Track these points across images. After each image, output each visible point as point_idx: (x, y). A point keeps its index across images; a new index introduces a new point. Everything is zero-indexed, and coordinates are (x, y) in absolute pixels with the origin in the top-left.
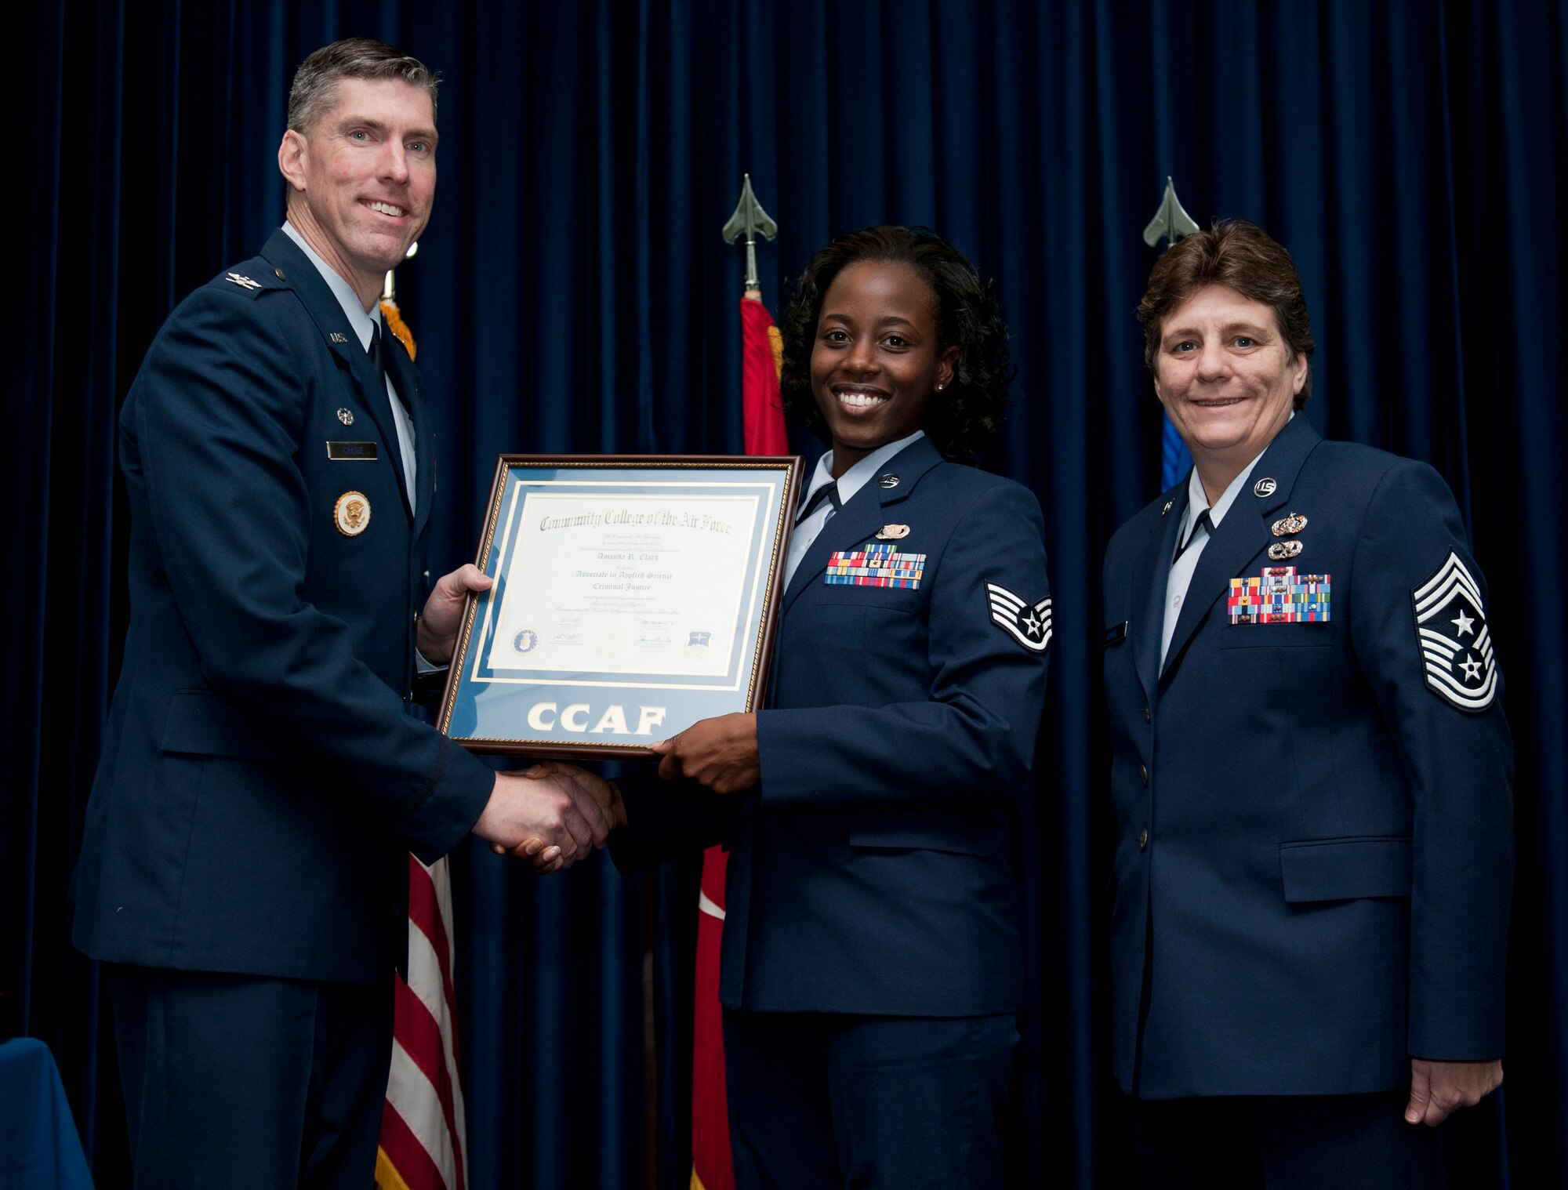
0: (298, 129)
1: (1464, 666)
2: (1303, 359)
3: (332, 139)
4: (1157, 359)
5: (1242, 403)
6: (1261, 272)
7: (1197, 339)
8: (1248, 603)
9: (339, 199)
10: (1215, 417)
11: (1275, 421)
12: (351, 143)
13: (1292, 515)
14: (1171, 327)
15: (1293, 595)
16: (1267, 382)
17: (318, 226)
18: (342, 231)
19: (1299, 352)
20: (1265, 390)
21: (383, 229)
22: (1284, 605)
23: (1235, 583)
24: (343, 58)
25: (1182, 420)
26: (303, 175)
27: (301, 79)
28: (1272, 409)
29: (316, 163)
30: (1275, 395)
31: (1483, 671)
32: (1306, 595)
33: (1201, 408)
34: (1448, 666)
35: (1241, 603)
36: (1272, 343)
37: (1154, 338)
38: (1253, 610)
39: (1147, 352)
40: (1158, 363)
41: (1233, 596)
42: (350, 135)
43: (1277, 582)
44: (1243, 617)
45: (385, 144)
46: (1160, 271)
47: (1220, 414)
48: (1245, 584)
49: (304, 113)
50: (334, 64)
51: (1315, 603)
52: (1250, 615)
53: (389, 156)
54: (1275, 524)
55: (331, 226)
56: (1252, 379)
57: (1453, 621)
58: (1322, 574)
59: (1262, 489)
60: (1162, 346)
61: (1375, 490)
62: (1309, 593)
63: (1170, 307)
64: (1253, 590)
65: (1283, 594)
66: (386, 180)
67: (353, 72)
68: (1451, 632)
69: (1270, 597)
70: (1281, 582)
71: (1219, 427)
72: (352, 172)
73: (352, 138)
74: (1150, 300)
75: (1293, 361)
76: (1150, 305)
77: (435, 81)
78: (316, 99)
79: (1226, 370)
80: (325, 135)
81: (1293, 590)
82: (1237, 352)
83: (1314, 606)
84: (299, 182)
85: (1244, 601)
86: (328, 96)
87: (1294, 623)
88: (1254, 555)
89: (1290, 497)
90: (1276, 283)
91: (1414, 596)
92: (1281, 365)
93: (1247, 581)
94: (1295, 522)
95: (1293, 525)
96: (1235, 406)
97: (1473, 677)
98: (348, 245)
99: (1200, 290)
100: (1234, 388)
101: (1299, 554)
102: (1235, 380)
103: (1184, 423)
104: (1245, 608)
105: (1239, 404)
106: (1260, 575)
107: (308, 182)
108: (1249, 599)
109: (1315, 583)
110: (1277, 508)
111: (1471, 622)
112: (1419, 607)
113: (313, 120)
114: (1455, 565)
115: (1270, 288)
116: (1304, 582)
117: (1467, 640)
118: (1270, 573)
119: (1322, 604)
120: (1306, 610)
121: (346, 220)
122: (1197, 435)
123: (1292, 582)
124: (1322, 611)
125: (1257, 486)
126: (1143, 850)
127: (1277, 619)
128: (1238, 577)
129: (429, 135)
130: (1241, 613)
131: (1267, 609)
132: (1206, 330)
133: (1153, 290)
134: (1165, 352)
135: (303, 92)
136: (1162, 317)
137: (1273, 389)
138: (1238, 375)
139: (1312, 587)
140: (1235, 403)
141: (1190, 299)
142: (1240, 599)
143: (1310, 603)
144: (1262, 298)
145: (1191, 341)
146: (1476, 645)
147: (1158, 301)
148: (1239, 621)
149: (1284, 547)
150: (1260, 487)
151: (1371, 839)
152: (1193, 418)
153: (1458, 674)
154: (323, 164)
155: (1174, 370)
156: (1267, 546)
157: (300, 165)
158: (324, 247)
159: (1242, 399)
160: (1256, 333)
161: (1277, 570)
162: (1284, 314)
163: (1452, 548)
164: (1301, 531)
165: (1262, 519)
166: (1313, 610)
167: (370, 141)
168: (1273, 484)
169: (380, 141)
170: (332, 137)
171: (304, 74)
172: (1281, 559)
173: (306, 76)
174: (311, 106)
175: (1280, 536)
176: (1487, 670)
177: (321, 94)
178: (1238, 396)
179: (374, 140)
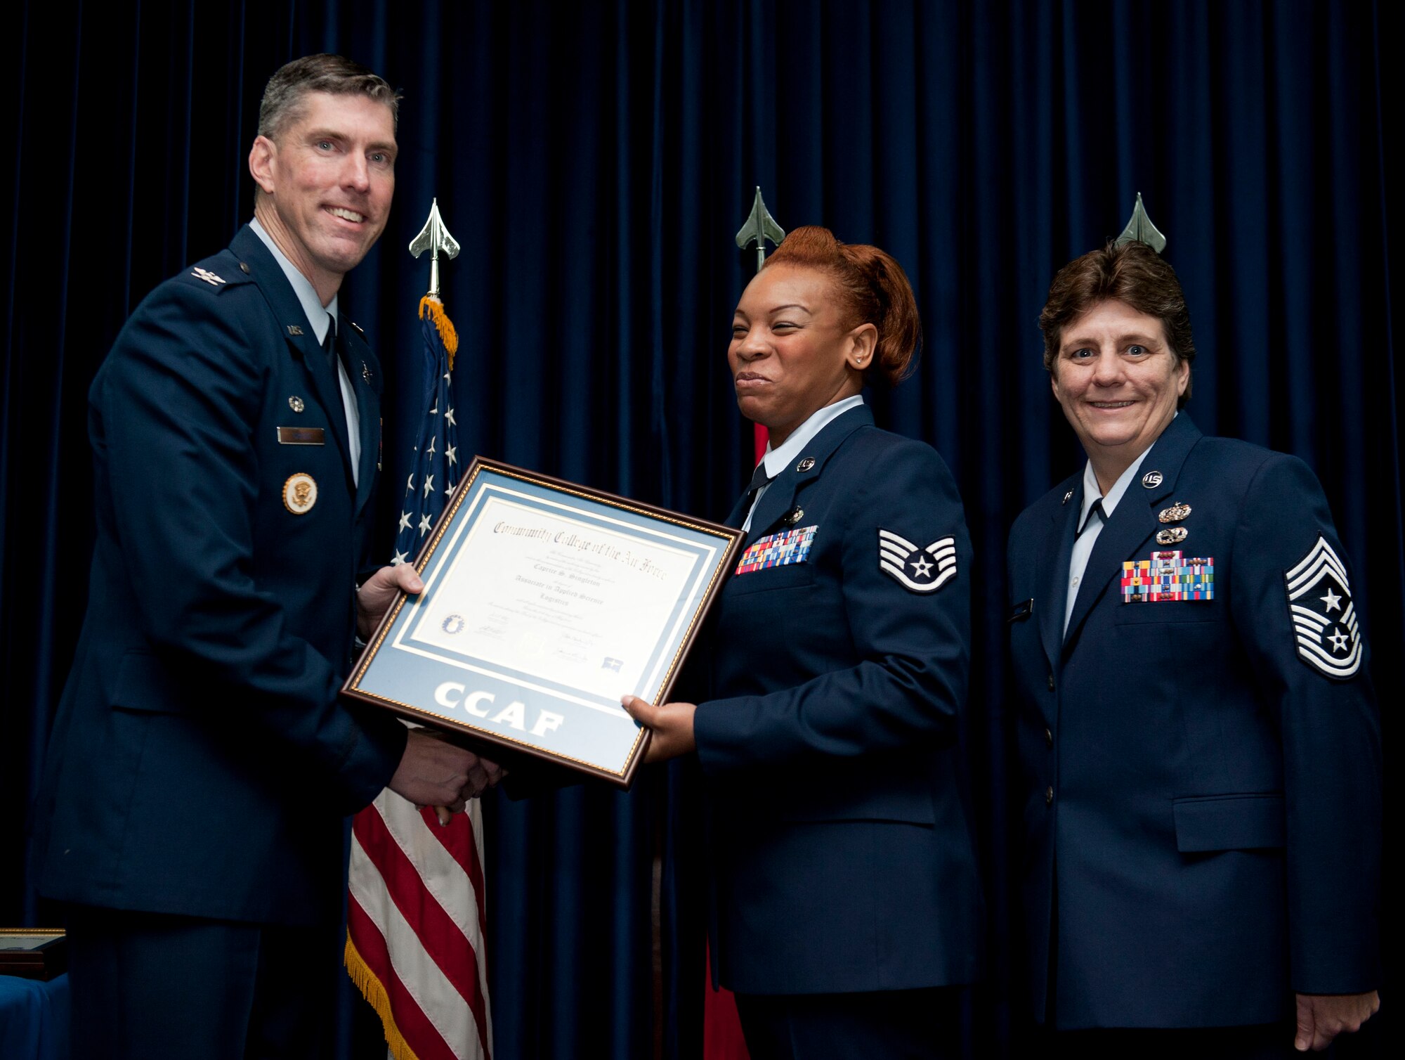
0: (268, 136)
1: (1332, 638)
2: (1186, 365)
4: (1056, 362)
5: (1134, 405)
6: (1152, 289)
7: (1094, 347)
8: (1140, 584)
9: (304, 204)
10: (1109, 418)
11: (1162, 420)
12: (318, 153)
13: (1177, 504)
14: (1071, 336)
15: (1180, 577)
16: (1157, 387)
17: (283, 226)
18: (306, 234)
19: (1183, 358)
20: (1155, 394)
21: (344, 234)
22: (1171, 585)
23: (1128, 566)
24: (313, 73)
25: (1079, 420)
26: (271, 179)
27: (272, 90)
28: (1160, 412)
29: (284, 169)
30: (1162, 398)
31: (1349, 643)
32: (1192, 576)
33: (1097, 409)
34: (1318, 638)
35: (1133, 584)
36: (1162, 351)
37: (1055, 343)
38: (1144, 590)
39: (1046, 357)
40: (1057, 366)
41: (1125, 576)
42: (316, 145)
43: (1165, 565)
44: (1135, 596)
45: (349, 155)
46: (1060, 286)
47: (1114, 415)
48: (1136, 567)
49: (275, 120)
50: (303, 78)
51: (1200, 583)
52: (1141, 594)
53: (352, 166)
54: (1161, 513)
55: (296, 228)
56: (1143, 384)
57: (1322, 598)
58: (1206, 557)
59: (1150, 481)
60: (1061, 353)
61: (1252, 480)
62: (1194, 574)
63: (1070, 318)
64: (1144, 573)
65: (1171, 575)
66: (349, 188)
67: (321, 87)
68: (1320, 608)
69: (1159, 578)
70: (1169, 564)
71: (1112, 426)
72: (317, 179)
73: (318, 148)
74: (1050, 311)
75: (1178, 368)
76: (1052, 316)
77: (396, 97)
78: (286, 110)
79: (1121, 376)
80: (294, 144)
81: (1179, 572)
82: (1130, 359)
83: (1199, 586)
84: (268, 185)
85: (1136, 582)
86: (296, 108)
87: (1181, 601)
88: (1144, 540)
89: (1174, 488)
90: (1165, 298)
91: (1286, 576)
92: (1167, 371)
93: (1138, 564)
94: (1180, 510)
95: (1178, 513)
96: (1128, 408)
97: (1340, 649)
98: (310, 247)
99: (1097, 305)
100: (1127, 392)
101: (1184, 539)
102: (1128, 384)
103: (1081, 422)
104: (1136, 588)
105: (1130, 407)
106: (1150, 558)
107: (276, 185)
108: (1140, 580)
109: (1199, 565)
110: (1164, 498)
111: (1338, 599)
112: (1291, 586)
113: (282, 128)
114: (1323, 549)
115: (1160, 303)
116: (1189, 565)
117: (1335, 615)
118: (1159, 557)
119: (1206, 584)
121: (309, 223)
122: (1092, 434)
123: (1179, 564)
124: (1206, 590)
125: (1145, 479)
126: (1049, 805)
127: (1166, 598)
128: (1129, 560)
129: (389, 146)
130: (1132, 592)
131: (1157, 589)
132: (1103, 340)
133: (1054, 302)
134: (1064, 357)
135: (274, 102)
136: (1061, 328)
137: (1161, 393)
138: (1131, 380)
139: (1197, 569)
140: (1127, 406)
141: (1089, 312)
142: (1132, 581)
143: (1195, 583)
144: (1153, 312)
145: (1089, 349)
146: (1343, 620)
147: (1059, 312)
148: (1131, 600)
149: (1170, 533)
150: (1148, 479)
152: (1089, 418)
153: (1327, 646)
154: (290, 172)
155: (1074, 373)
156: (1156, 532)
157: (269, 169)
158: (288, 245)
159: (1134, 402)
160: (1147, 342)
161: (1165, 554)
162: (1171, 325)
163: (1320, 533)
164: (1185, 519)
165: (1150, 508)
166: (1198, 590)
167: (336, 151)
168: (1159, 477)
169: (344, 151)
170: (299, 146)
171: (275, 85)
172: (1169, 544)
173: (277, 87)
174: (281, 115)
175: (1167, 523)
176: (1353, 643)
177: (290, 106)
178: (1131, 399)
179: (339, 151)
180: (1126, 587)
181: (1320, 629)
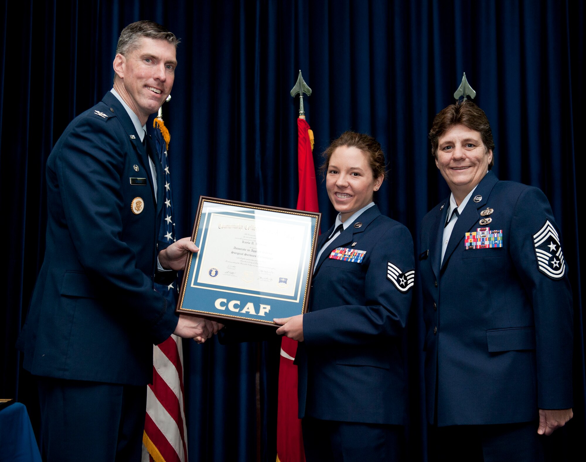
0: (122, 54)
1: (553, 262)
2: (491, 151)
3: (137, 61)
4: (437, 153)
6: (476, 120)
7: (452, 145)
8: (472, 241)
9: (137, 85)
10: (459, 174)
11: (482, 174)
12: (144, 63)
13: (488, 208)
14: (442, 141)
15: (489, 238)
16: (479, 160)
17: (127, 92)
18: (138, 97)
19: (490, 149)
20: (478, 163)
21: (153, 98)
22: (485, 242)
23: (467, 234)
25: (447, 175)
26: (123, 72)
27: (125, 34)
28: (481, 170)
29: (129, 69)
30: (481, 165)
31: (560, 264)
32: (493, 238)
33: (454, 171)
34: (547, 262)
35: (469, 242)
36: (480, 146)
37: (436, 145)
38: (474, 244)
39: (433, 150)
40: (437, 154)
41: (466, 239)
42: (144, 60)
43: (483, 233)
44: (470, 247)
45: (158, 65)
46: (438, 120)
47: (462, 173)
48: (471, 235)
49: (125, 48)
50: (140, 31)
51: (497, 240)
52: (473, 246)
53: (159, 70)
54: (482, 212)
55: (133, 94)
56: (473, 159)
57: (548, 246)
58: (499, 230)
59: (477, 199)
60: (439, 148)
61: (518, 198)
63: (442, 133)
64: (474, 237)
65: (485, 238)
66: (157, 79)
67: (148, 35)
68: (548, 250)
69: (480, 239)
70: (484, 233)
71: (462, 177)
72: (143, 74)
74: (434, 131)
75: (488, 152)
76: (434, 133)
77: (178, 41)
78: (131, 44)
79: (464, 156)
80: (134, 59)
81: (488, 236)
82: (467, 149)
83: (496, 242)
84: (121, 75)
85: (471, 241)
86: (136, 43)
87: (489, 248)
88: (474, 223)
89: (487, 202)
90: (481, 123)
91: (533, 237)
92: (483, 154)
93: (471, 233)
94: (489, 211)
95: (488, 212)
96: (467, 169)
97: (556, 266)
98: (139, 103)
99: (453, 127)
100: (467, 163)
101: (491, 223)
102: (467, 160)
103: (448, 176)
104: (471, 243)
105: (468, 169)
106: (476, 231)
107: (125, 75)
108: (472, 240)
109: (496, 233)
110: (482, 206)
111: (555, 246)
112: (535, 241)
113: (128, 51)
114: (548, 225)
115: (479, 126)
116: (492, 233)
117: (554, 253)
118: (480, 230)
119: (499, 241)
120: (493, 243)
121: (139, 93)
122: (453, 181)
123: (488, 233)
124: (499, 244)
125: (475, 198)
126: (435, 334)
127: (483, 247)
128: (468, 232)
129: (174, 63)
131: (479, 243)
132: (456, 141)
133: (435, 127)
134: (440, 150)
135: (125, 40)
136: (438, 137)
137: (481, 162)
138: (468, 158)
139: (496, 235)
141: (449, 130)
143: (495, 241)
144: (476, 129)
145: (450, 146)
146: (557, 255)
147: (437, 131)
149: (485, 220)
150: (476, 198)
151: (520, 328)
152: (451, 175)
153: (551, 265)
154: (132, 70)
155: (444, 156)
156: (479, 220)
157: (122, 68)
158: (129, 101)
159: (470, 167)
160: (474, 142)
161: (483, 229)
162: (484, 135)
163: (547, 219)
164: (491, 214)
165: (476, 210)
166: (496, 243)
167: (152, 63)
168: (481, 198)
169: (156, 64)
170: (137, 60)
171: (127, 32)
172: (484, 225)
173: (128, 33)
174: (129, 46)
175: (484, 216)
176: (562, 264)
177: (133, 42)
178: (469, 165)
179: (153, 63)
180: (467, 243)
181: (548, 258)
